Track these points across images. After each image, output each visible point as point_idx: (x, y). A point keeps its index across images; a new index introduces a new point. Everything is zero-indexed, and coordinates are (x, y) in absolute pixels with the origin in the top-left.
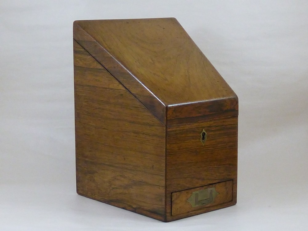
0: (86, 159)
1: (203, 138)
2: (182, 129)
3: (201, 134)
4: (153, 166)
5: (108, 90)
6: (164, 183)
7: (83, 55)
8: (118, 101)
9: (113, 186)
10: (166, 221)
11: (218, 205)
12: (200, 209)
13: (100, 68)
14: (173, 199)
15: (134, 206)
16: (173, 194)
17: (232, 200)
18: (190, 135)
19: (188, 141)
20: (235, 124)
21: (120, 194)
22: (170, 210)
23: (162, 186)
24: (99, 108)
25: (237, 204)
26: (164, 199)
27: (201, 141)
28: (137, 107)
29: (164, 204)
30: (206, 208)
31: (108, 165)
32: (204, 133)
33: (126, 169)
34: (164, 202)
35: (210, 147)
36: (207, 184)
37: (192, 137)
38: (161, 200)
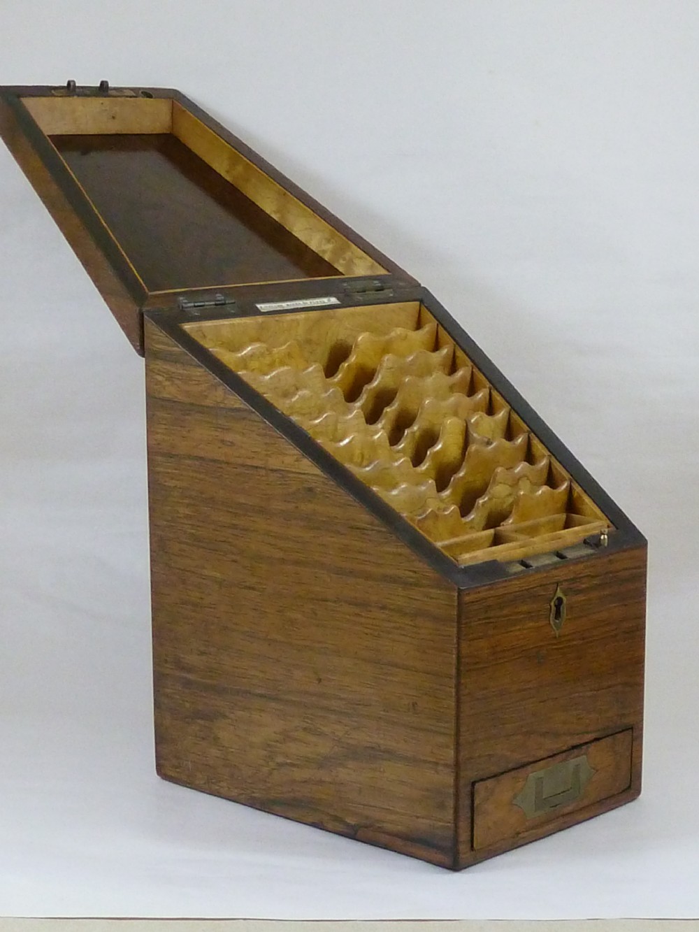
0: (190, 676)
1: (558, 614)
2: (501, 591)
3: (552, 604)
4: (414, 704)
5: (263, 472)
6: (452, 753)
7: (178, 366)
8: (297, 507)
9: (280, 759)
10: (455, 865)
11: (593, 804)
12: (548, 822)
13: (237, 406)
14: (477, 802)
15: (351, 821)
16: (477, 786)
17: (629, 787)
18: (525, 608)
19: (518, 627)
20: (639, 567)
21: (305, 782)
22: (469, 833)
23: (446, 765)
24: (234, 527)
25: (641, 796)
26: (450, 803)
27: (552, 622)
28: (364, 529)
29: (449, 815)
30: (563, 816)
31: (261, 696)
32: (560, 600)
33: (327, 709)
34: (452, 811)
35: (573, 640)
36: (564, 748)
37: (529, 612)
38: (442, 806)
